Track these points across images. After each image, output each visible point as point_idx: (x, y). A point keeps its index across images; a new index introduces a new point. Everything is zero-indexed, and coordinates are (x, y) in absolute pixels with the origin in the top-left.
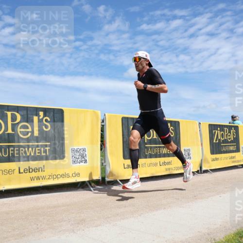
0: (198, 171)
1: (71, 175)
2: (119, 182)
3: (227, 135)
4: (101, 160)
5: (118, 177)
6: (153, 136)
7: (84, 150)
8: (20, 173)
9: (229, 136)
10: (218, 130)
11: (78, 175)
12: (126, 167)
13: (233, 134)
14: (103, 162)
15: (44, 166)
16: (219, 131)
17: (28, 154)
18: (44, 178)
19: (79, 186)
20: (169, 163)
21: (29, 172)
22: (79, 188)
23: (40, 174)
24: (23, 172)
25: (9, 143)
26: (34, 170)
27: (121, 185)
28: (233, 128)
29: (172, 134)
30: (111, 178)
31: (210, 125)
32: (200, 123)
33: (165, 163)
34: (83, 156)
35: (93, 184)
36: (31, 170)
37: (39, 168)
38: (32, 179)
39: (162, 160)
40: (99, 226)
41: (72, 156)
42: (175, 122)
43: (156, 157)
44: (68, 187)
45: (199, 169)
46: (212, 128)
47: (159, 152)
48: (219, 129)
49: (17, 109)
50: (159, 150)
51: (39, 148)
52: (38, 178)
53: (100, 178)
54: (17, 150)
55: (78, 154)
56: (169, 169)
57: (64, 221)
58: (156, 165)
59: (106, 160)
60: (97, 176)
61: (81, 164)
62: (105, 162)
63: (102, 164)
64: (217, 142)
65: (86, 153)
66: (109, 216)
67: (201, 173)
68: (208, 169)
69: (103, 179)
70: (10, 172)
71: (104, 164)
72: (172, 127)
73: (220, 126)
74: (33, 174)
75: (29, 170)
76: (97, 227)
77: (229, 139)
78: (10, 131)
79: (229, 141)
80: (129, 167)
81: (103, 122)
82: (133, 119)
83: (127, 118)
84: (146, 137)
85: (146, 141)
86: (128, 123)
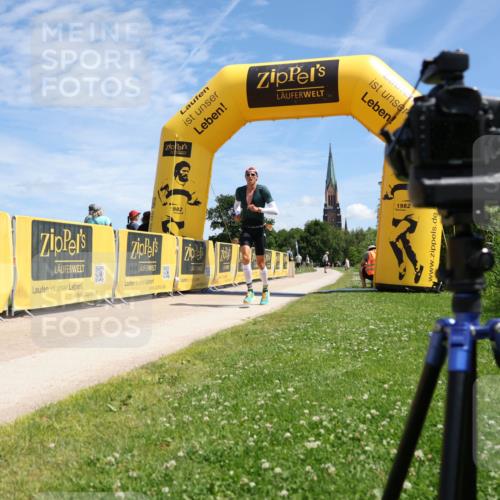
0: (4, 312)
3: (68, 243)
9: (73, 245)
10: (50, 233)
13: (81, 242)
16: (52, 236)
28: (81, 231)
31: (34, 222)
32: (14, 218)
45: (6, 309)
46: (40, 227)
48: (52, 230)
64: (48, 255)
67: (10, 316)
68: (25, 308)
73: (54, 225)
77: (72, 250)
79: (72, 254)
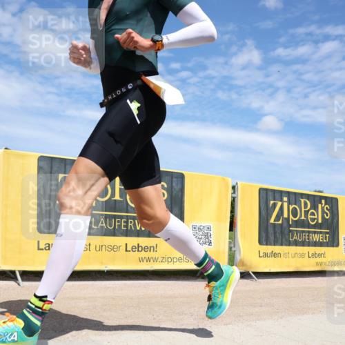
2: (252, 274)
4: (230, 243)
5: (251, 268)
6: (301, 216)
7: (209, 228)
8: (126, 250)
12: (261, 255)
14: (232, 246)
15: (157, 245)
17: (138, 228)
18: (155, 260)
19: (198, 274)
20: (321, 255)
21: (139, 251)
22: (198, 277)
23: (152, 254)
24: (130, 249)
25: (115, 212)
26: (144, 249)
27: (254, 278)
29: (327, 216)
30: (241, 267)
33: (315, 255)
34: (207, 236)
36: (140, 249)
37: (150, 247)
38: (141, 260)
39: (312, 250)
42: (332, 198)
43: (303, 245)
47: (309, 239)
50: (308, 236)
52: (148, 260)
54: (124, 222)
55: (201, 233)
56: (321, 264)
58: (302, 256)
59: (236, 244)
61: (204, 245)
62: (235, 247)
63: (230, 249)
65: (211, 232)
70: (115, 248)
71: (233, 249)
72: (327, 206)
74: (143, 254)
75: (138, 248)
78: (117, 197)
80: (266, 255)
81: (234, 192)
82: (274, 191)
83: (266, 190)
84: (291, 217)
85: (291, 223)
86: (266, 196)
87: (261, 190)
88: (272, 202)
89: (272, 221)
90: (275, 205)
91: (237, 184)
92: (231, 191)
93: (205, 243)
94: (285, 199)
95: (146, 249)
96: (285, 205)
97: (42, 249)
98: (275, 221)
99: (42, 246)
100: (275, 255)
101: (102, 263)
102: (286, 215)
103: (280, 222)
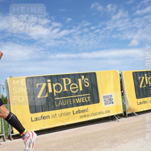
1: (104, 112)
2: (136, 114)
4: (122, 101)
5: (134, 111)
7: (111, 96)
8: (74, 114)
11: (109, 112)
12: (138, 103)
14: (124, 102)
15: (87, 108)
17: (78, 102)
18: (88, 116)
19: (110, 118)
21: (79, 113)
22: (110, 120)
23: (86, 113)
24: (75, 113)
25: (65, 97)
26: (82, 111)
30: (129, 111)
34: (111, 100)
35: (118, 117)
36: (80, 112)
37: (85, 110)
38: (81, 117)
40: (127, 143)
41: (104, 101)
44: (103, 120)
49: (68, 76)
51: (84, 98)
52: (85, 116)
53: (123, 113)
54: (71, 101)
55: (107, 99)
57: (104, 141)
59: (126, 101)
60: (121, 112)
61: (110, 105)
62: (125, 102)
63: (123, 103)
65: (112, 97)
66: (132, 136)
69: (125, 113)
70: (68, 114)
71: (124, 103)
74: (82, 114)
75: (79, 112)
76: (125, 143)
78: (66, 90)
80: (140, 103)
81: (121, 77)
82: (140, 72)
83: (136, 72)
84: (150, 83)
85: (150, 86)
86: (136, 75)
87: (133, 73)
88: (139, 78)
89: (141, 86)
90: (141, 79)
91: (122, 72)
92: (119, 76)
93: (110, 103)
94: (146, 75)
95: (83, 111)
96: (146, 78)
97: (34, 121)
98: (142, 86)
99: (33, 119)
100: (145, 102)
101: (63, 122)
102: (147, 83)
103: (145, 86)
